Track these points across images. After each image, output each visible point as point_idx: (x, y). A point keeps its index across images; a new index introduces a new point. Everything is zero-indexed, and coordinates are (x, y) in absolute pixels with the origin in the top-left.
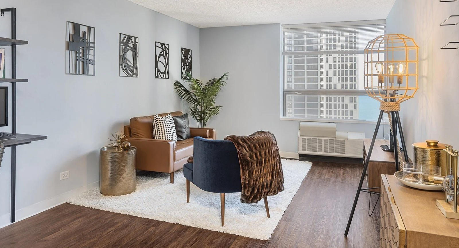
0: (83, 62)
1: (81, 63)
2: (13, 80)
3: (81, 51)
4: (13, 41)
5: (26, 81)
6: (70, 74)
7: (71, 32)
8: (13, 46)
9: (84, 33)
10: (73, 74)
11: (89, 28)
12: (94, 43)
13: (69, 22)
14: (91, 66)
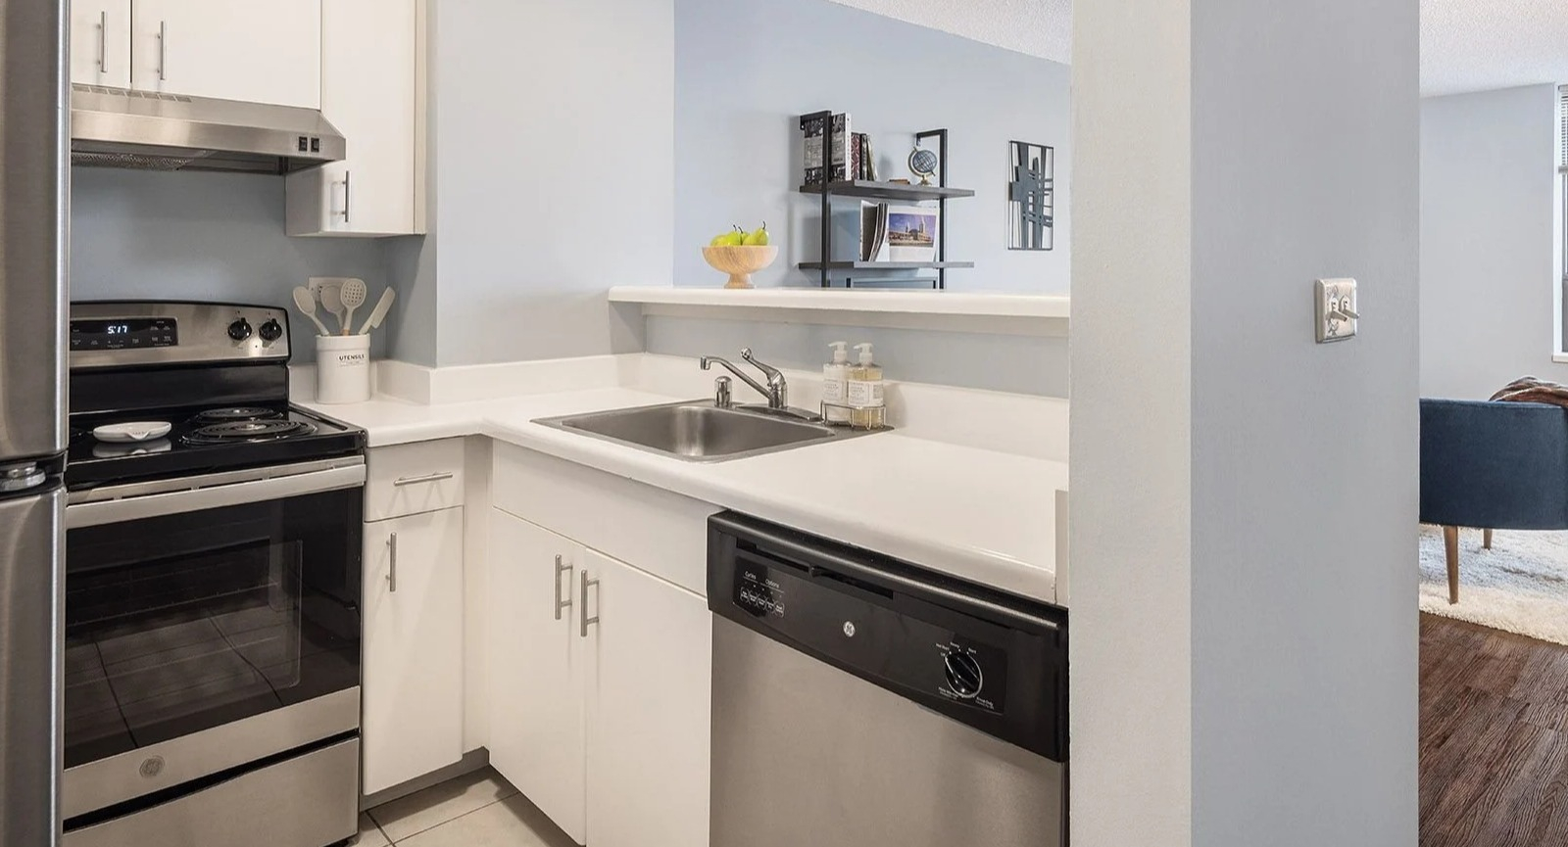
0: (1034, 222)
1: (1031, 224)
2: (941, 265)
3: (1031, 200)
4: (941, 191)
5: (971, 265)
6: (1013, 248)
7: (1016, 163)
8: (942, 199)
9: (1035, 161)
10: (1018, 249)
11: (1044, 149)
12: (1051, 180)
13: (1012, 142)
14: (1046, 229)
